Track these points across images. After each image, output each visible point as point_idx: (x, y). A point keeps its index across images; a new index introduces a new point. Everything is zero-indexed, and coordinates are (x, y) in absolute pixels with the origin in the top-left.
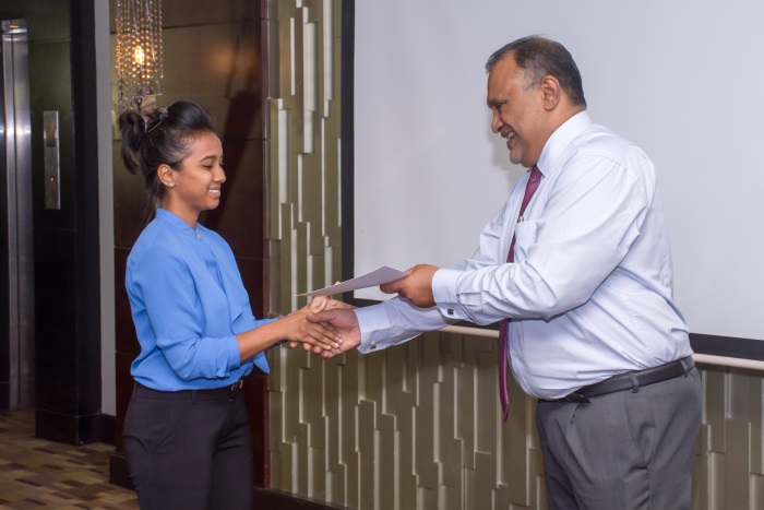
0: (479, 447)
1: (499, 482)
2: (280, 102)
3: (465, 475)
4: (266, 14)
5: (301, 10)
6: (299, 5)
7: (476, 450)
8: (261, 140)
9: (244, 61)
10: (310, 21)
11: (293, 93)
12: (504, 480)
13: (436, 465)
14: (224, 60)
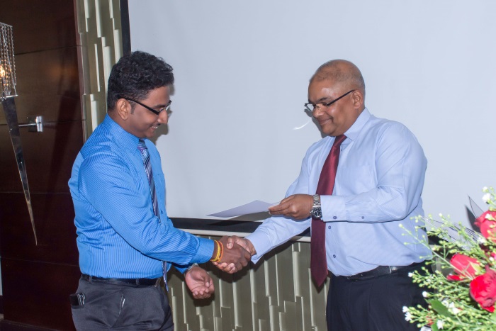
0: (223, 304)
1: (236, 325)
2: (92, 96)
3: (216, 321)
4: (79, 42)
5: (101, 38)
6: (99, 35)
7: (221, 306)
8: (80, 121)
9: (68, 72)
10: (107, 45)
11: (99, 90)
12: (239, 323)
13: (198, 317)
14: (56, 72)
